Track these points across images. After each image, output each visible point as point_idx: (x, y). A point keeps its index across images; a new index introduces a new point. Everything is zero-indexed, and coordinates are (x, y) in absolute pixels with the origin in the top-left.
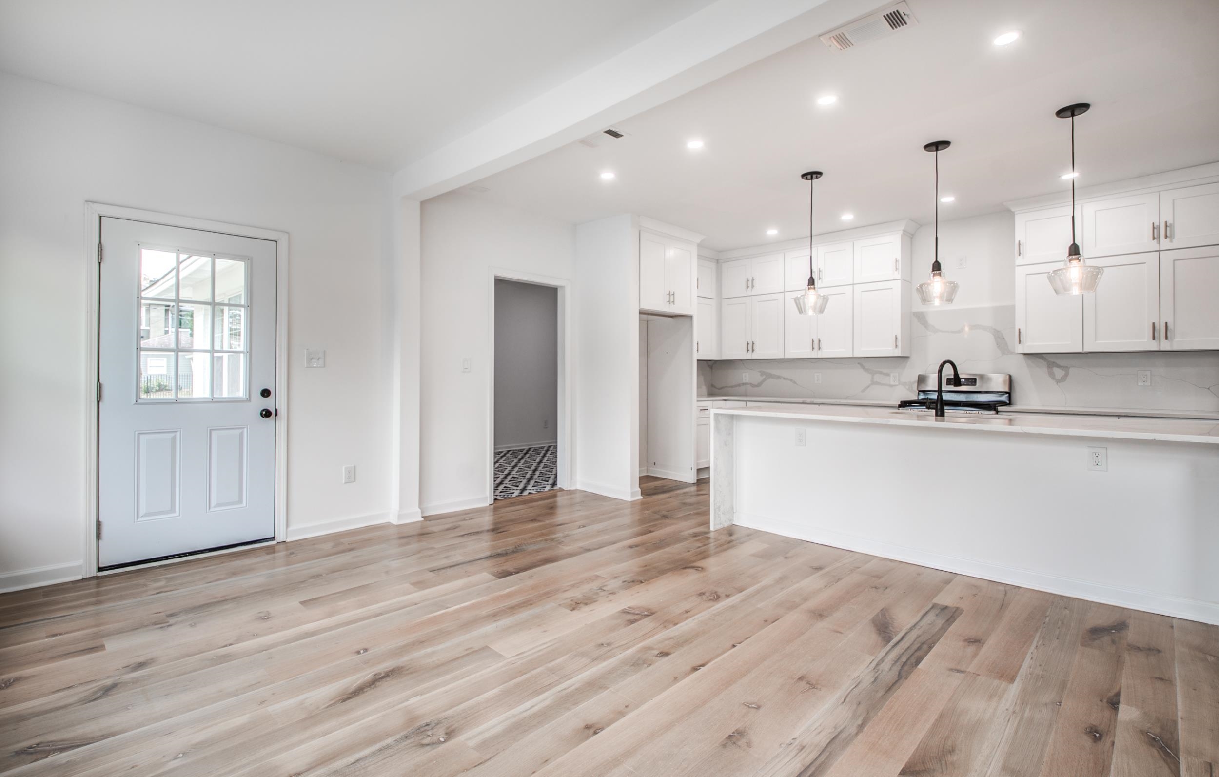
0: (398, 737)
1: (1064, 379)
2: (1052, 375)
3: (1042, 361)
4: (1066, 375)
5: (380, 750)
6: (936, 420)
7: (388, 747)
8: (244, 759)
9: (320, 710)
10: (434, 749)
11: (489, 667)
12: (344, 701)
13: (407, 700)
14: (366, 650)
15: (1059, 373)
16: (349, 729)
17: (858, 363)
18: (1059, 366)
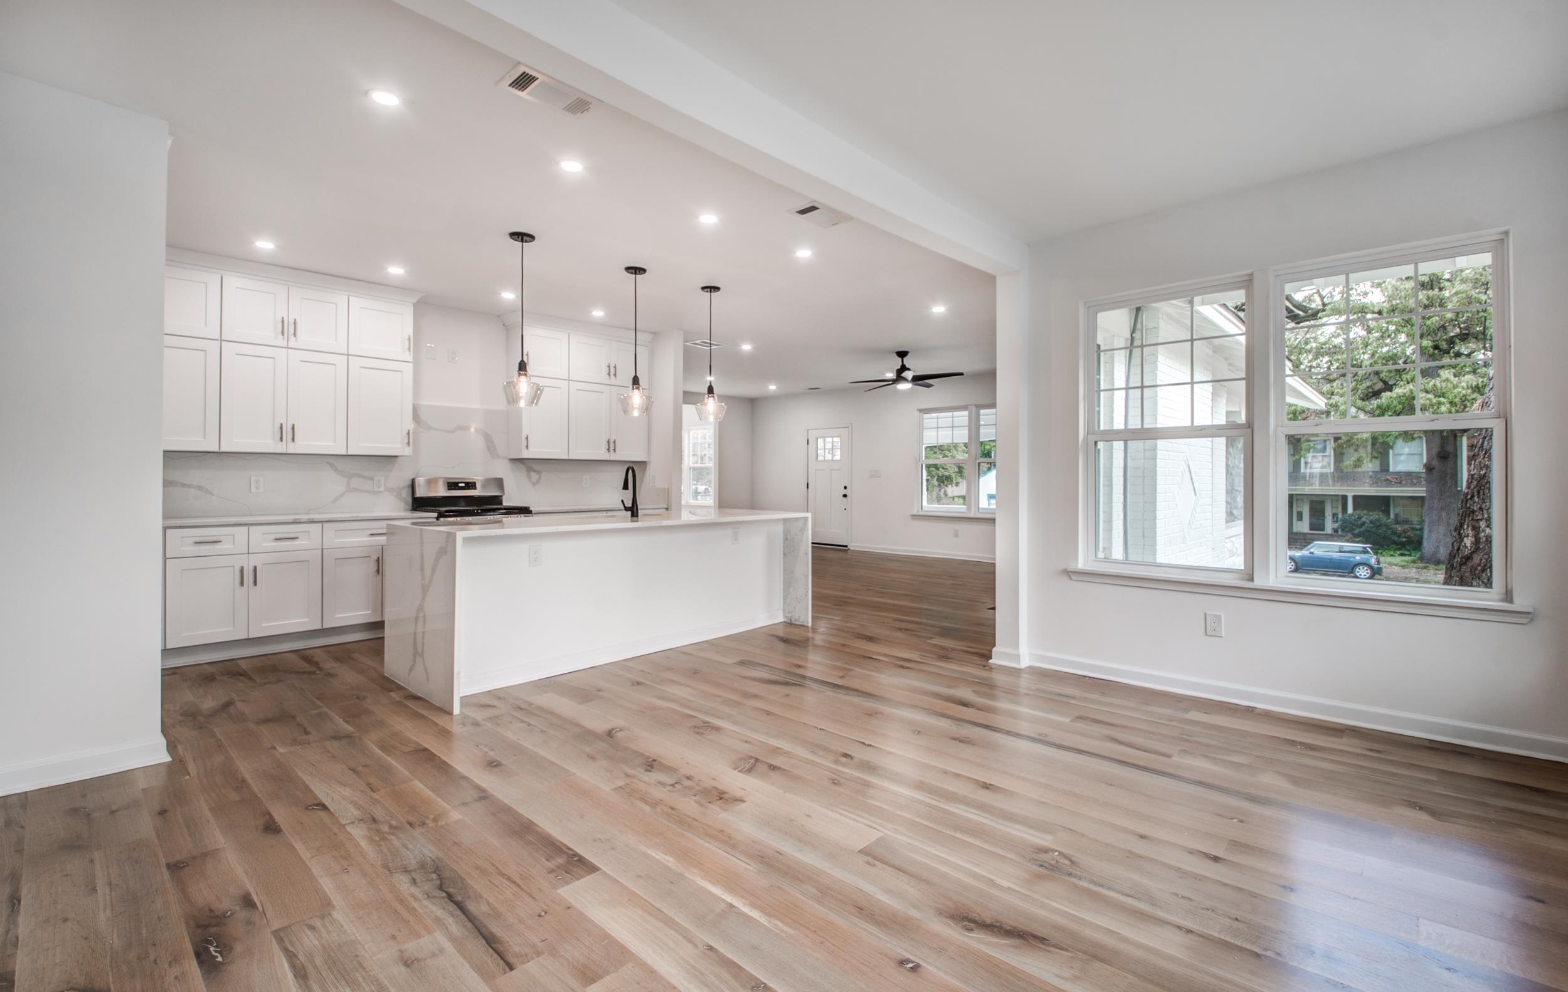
0: (1073, 880)
1: (538, 482)
2: (529, 477)
3: (522, 466)
4: (540, 478)
5: (1101, 885)
6: (632, 521)
7: (1091, 882)
8: (1205, 980)
9: (1076, 953)
10: (1072, 856)
11: (909, 844)
12: (1042, 940)
13: (1009, 888)
14: (902, 962)
15: (534, 476)
16: (1089, 917)
17: (327, 463)
18: (535, 471)
